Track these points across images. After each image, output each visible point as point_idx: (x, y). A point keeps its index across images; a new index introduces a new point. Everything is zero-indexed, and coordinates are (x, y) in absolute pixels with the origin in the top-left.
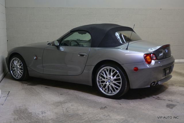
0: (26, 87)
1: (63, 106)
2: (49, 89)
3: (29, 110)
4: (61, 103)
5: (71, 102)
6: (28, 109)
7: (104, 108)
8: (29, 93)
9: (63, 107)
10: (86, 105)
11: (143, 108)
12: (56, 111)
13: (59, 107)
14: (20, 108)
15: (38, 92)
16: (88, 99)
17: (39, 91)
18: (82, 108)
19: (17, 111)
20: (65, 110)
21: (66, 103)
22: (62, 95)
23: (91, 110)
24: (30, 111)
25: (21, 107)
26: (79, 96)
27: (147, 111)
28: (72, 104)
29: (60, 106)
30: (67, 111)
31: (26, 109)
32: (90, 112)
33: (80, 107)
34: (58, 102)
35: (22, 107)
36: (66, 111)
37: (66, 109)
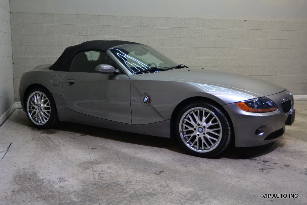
0: (38, 136)
1: (94, 169)
2: (74, 139)
3: (39, 175)
4: (91, 163)
5: (107, 162)
6: (38, 173)
7: (160, 172)
8: (43, 146)
9: (95, 171)
10: (132, 167)
11: (222, 173)
12: (83, 177)
13: (88, 170)
14: (24, 173)
15: (56, 145)
16: (135, 158)
17: (58, 144)
18: (125, 172)
19: (20, 176)
20: (97, 176)
21: (99, 163)
22: (94, 150)
23: (139, 176)
24: (41, 178)
25: (27, 171)
26: (121, 151)
27: (229, 178)
28: (110, 165)
29: (89, 168)
30: (101, 178)
31: (35, 174)
32: (138, 179)
33: (123, 172)
34: (87, 162)
35: (29, 169)
36: (99, 178)
37: (100, 174)
